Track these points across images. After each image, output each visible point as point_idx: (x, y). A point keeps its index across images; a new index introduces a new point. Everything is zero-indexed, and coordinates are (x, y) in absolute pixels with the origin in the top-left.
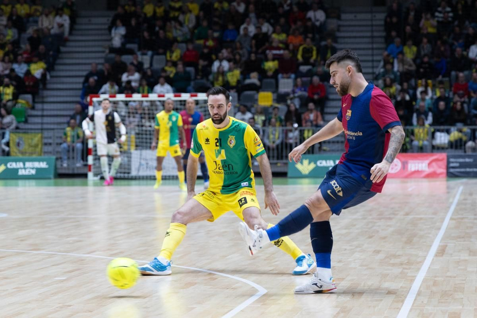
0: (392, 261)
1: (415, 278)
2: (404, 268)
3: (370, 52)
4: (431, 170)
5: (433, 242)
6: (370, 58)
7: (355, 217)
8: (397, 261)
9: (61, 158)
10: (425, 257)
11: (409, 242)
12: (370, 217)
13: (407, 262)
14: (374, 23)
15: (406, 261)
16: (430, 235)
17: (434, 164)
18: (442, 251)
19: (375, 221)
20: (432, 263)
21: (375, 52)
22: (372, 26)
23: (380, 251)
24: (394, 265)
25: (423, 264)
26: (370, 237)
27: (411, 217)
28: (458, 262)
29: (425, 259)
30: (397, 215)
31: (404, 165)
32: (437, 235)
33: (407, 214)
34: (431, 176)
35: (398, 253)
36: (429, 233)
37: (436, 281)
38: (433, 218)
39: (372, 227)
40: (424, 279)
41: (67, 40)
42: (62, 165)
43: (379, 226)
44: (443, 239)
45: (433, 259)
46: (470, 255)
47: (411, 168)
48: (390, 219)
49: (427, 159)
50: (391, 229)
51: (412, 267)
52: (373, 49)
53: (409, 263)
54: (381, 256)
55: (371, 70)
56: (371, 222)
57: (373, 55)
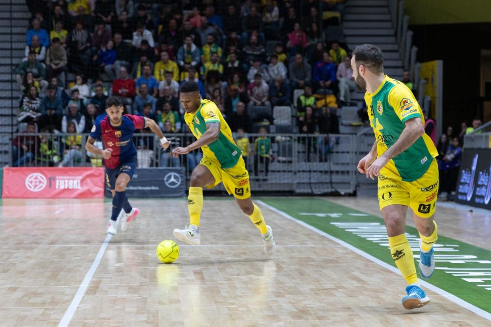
0: (32, 300)
1: (60, 321)
2: (46, 309)
3: (8, 38)
4: (85, 188)
5: (84, 276)
6: (8, 46)
8: (39, 300)
10: (73, 296)
11: (54, 276)
12: (6, 247)
13: (51, 302)
15: (50, 300)
16: (81, 269)
17: (88, 180)
18: (94, 289)
19: (12, 251)
20: (81, 302)
21: (15, 38)
22: (11, 4)
23: (18, 288)
24: (33, 305)
25: (70, 304)
26: (6, 271)
27: (57, 246)
28: (114, 301)
29: (73, 297)
30: (40, 243)
31: (51, 182)
32: (89, 268)
33: (53, 243)
34: (85, 195)
35: (39, 291)
36: (80, 266)
37: (86, 323)
38: (86, 248)
39: (7, 259)
40: (71, 321)
43: (17, 257)
44: (96, 274)
45: (83, 297)
46: (129, 292)
47: (59, 186)
48: (31, 249)
49: (80, 175)
50: (32, 261)
51: (57, 307)
52: (11, 34)
53: (53, 302)
54: (18, 294)
55: (8, 61)
56: (7, 253)
57: (11, 42)
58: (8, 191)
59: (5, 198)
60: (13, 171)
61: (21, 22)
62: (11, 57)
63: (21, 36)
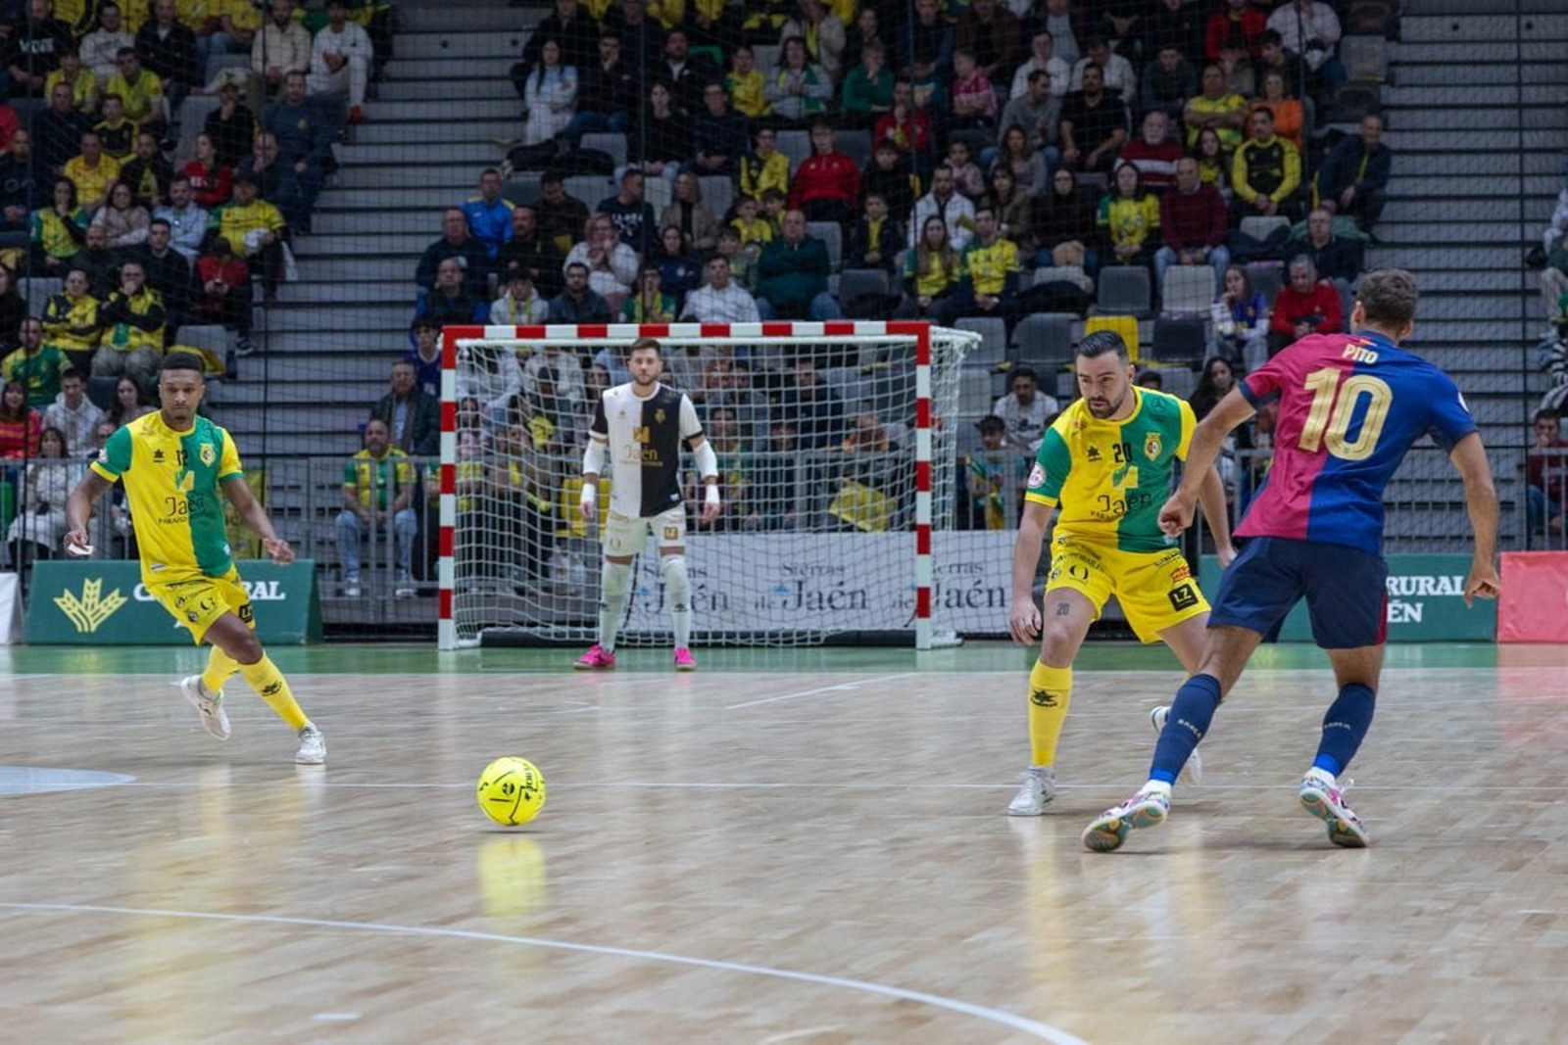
3: (1511, 162)
6: (1512, 186)
7: (1456, 788)
9: (337, 566)
12: (1514, 791)
14: (1528, 52)
21: (1532, 162)
22: (1519, 62)
23: (1554, 917)
39: (1520, 828)
41: (358, 119)
42: (339, 593)
43: (1548, 823)
52: (1521, 151)
55: (1513, 233)
56: (1517, 809)
57: (1521, 175)
58: (1514, 623)
59: (1502, 642)
60: (1529, 562)
61: (1550, 114)
62: (1522, 221)
63: (1552, 158)
